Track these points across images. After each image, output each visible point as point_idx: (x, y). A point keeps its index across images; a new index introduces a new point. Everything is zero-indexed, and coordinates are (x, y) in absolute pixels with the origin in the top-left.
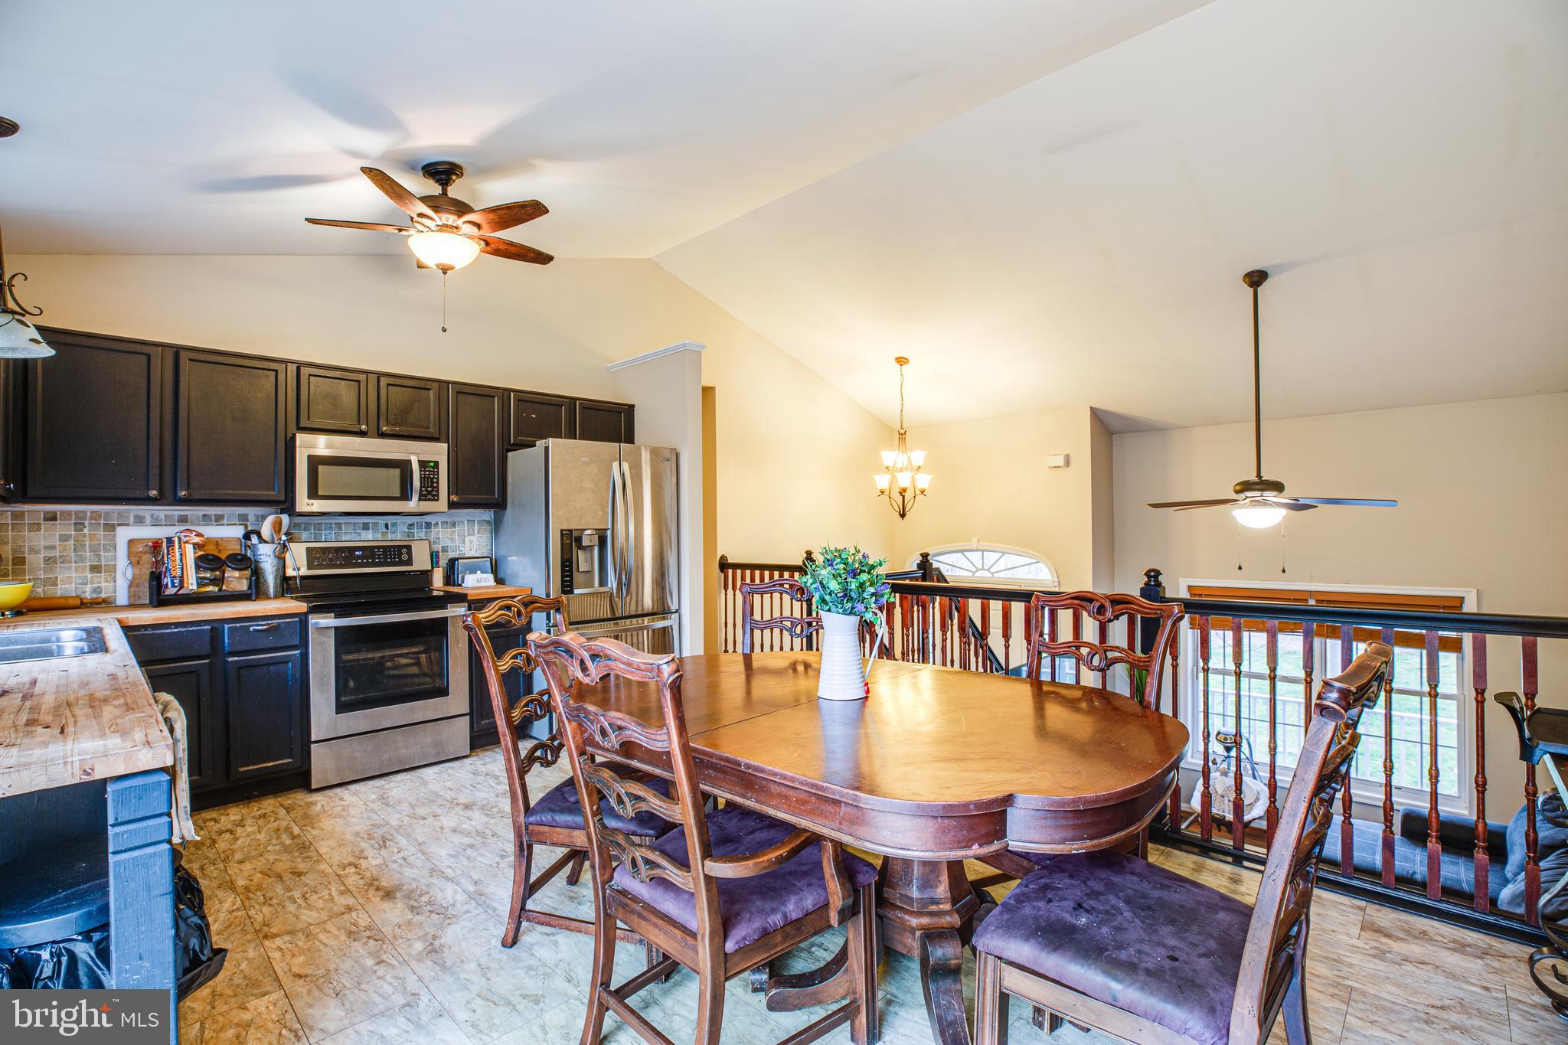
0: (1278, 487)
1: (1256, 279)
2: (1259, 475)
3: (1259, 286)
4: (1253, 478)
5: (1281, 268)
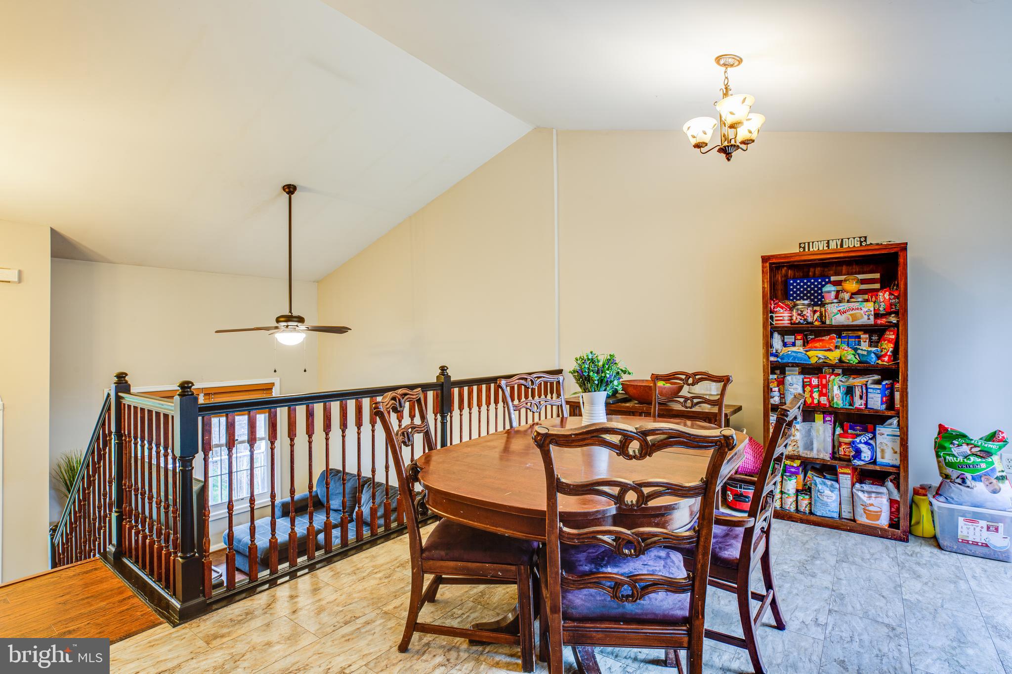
0: (301, 320)
1: (290, 189)
2: (290, 312)
3: (292, 194)
4: (287, 313)
5: (305, 189)
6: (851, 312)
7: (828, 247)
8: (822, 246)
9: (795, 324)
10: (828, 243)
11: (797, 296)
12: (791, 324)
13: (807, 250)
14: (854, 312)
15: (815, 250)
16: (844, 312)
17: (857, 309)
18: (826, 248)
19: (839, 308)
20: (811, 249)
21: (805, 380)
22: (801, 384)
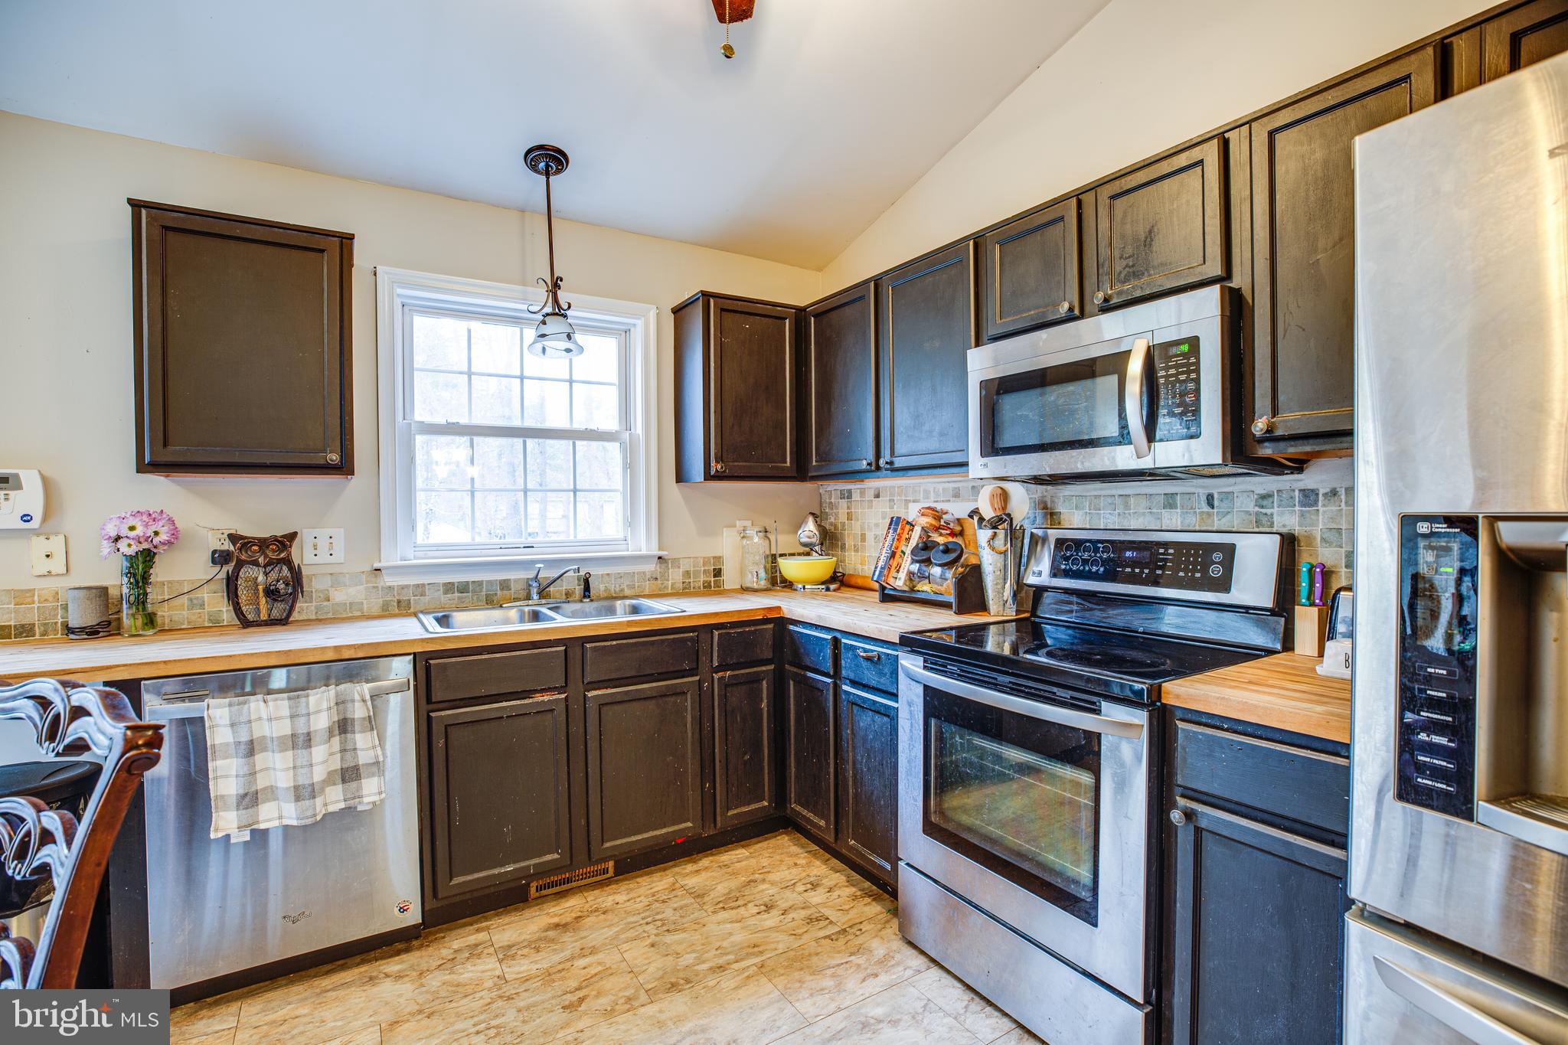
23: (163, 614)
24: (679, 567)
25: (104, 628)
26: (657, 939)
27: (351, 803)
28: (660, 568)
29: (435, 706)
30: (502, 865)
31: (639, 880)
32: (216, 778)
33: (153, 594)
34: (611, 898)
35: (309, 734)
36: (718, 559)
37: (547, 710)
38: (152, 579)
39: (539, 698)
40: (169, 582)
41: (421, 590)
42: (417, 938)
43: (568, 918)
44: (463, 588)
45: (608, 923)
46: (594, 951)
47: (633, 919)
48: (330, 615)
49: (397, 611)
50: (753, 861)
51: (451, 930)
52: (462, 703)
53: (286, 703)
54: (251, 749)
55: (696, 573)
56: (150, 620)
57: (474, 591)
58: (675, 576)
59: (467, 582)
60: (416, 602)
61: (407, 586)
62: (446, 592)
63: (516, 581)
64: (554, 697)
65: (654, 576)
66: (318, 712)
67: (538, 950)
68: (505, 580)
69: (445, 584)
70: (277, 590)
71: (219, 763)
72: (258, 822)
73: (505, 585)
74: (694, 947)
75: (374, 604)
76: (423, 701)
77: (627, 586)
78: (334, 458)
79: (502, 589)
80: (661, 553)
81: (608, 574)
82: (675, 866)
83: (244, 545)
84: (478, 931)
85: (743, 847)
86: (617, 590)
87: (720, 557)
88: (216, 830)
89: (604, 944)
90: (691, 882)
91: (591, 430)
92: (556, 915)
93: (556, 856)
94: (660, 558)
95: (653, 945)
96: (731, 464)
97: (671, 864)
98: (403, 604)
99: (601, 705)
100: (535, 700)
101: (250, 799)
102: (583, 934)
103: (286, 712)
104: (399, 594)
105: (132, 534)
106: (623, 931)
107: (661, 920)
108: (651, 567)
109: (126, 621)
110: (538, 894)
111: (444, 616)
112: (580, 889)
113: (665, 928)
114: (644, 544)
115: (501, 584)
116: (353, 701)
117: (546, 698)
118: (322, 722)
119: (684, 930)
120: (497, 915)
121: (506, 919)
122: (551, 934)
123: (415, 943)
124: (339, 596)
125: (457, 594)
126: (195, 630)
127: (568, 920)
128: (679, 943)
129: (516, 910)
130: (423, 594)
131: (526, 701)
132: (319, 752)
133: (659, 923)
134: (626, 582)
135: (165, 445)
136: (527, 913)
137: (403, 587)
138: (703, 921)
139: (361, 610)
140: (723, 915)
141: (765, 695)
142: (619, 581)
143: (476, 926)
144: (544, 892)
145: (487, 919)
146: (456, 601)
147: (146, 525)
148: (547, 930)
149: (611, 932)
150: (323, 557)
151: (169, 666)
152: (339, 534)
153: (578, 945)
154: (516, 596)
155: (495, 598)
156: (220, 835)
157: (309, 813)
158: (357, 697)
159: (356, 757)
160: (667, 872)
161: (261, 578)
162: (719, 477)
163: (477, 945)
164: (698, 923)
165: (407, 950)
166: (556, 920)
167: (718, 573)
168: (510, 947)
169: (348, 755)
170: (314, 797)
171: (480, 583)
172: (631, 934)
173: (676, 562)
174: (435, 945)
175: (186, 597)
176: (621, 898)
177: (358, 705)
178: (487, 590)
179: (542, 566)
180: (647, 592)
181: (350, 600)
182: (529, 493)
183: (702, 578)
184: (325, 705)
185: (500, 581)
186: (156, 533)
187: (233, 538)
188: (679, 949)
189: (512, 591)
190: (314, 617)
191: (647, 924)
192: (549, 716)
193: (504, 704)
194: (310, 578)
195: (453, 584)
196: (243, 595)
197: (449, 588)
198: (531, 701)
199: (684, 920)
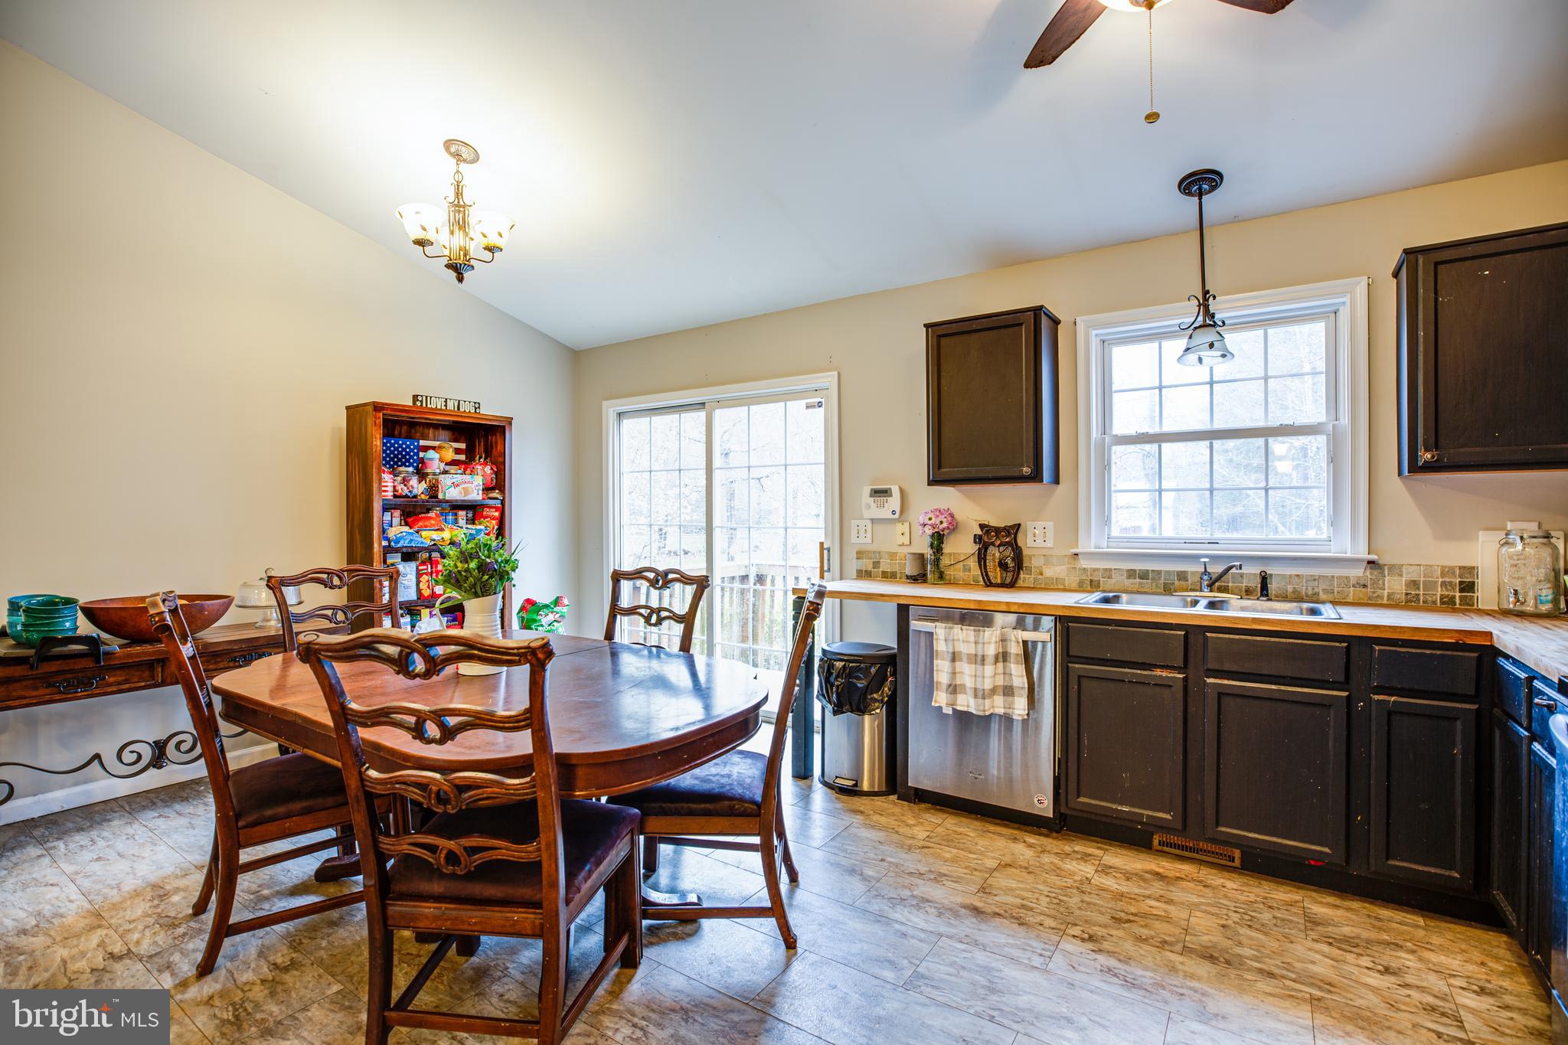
6: (463, 486)
7: (446, 406)
8: (440, 404)
9: (401, 496)
10: (446, 402)
11: (398, 461)
12: (395, 496)
13: (424, 405)
14: (466, 485)
15: (434, 407)
16: (458, 485)
17: (469, 482)
18: (444, 408)
19: (453, 481)
20: (429, 406)
21: (421, 568)
22: (414, 573)
23: (949, 573)
24: (1401, 575)
25: (919, 578)
26: (1233, 925)
27: (1008, 711)
28: (1371, 574)
29: (1072, 659)
30: (1121, 804)
31: (1263, 882)
32: (937, 670)
33: (945, 561)
34: (1222, 880)
35: (983, 656)
36: (1471, 570)
37: (1166, 685)
38: (944, 551)
39: (1158, 672)
40: (954, 554)
41: (1108, 573)
42: (1058, 832)
43: (1171, 874)
44: (1144, 575)
45: (1200, 893)
46: (1170, 902)
47: (1225, 902)
48: (1043, 586)
49: (1089, 588)
50: (1421, 933)
51: (1080, 838)
52: (1091, 661)
53: (973, 632)
54: (954, 657)
55: (1430, 585)
56: (941, 576)
57: (1153, 579)
58: (1395, 585)
59: (1148, 571)
60: (1104, 583)
61: (1098, 570)
62: (1129, 577)
63: (1192, 573)
64: (1172, 675)
65: (1362, 582)
66: (989, 643)
67: (1128, 879)
68: (1182, 572)
69: (1128, 571)
70: (1006, 564)
71: (939, 661)
72: (956, 705)
73: (1182, 576)
74: (1262, 949)
75: (1072, 581)
76: (1065, 654)
77: (1324, 590)
78: (1026, 470)
79: (1179, 580)
80: (1373, 557)
81: (1298, 576)
82: (1315, 891)
83: (987, 531)
84: (1098, 848)
85: (1423, 916)
86: (1310, 592)
87: (1473, 568)
88: (936, 702)
89: (1183, 904)
90: (1316, 909)
91: (1287, 425)
92: (1163, 868)
93: (1168, 817)
94: (1369, 562)
95: (1223, 926)
96: (1452, 451)
97: (1312, 887)
98: (1094, 583)
99: (1220, 695)
100: (1154, 673)
101: (954, 689)
102: (1172, 888)
103: (972, 639)
104: (1091, 575)
105: (930, 522)
106: (1208, 904)
107: (1252, 916)
108: (1358, 572)
109: (929, 576)
110: (1160, 848)
111: (1115, 596)
112: (1201, 862)
113: (1249, 923)
114: (1349, 545)
115: (1178, 575)
116: (1011, 640)
117: (1164, 674)
118: (991, 651)
119: (1266, 934)
120: (1120, 846)
121: (1124, 852)
122: (1147, 876)
123: (1054, 834)
124: (1049, 572)
125: (1138, 580)
126: (966, 585)
127: (1170, 875)
128: (1251, 938)
129: (1137, 850)
130: (1110, 577)
131: (1146, 673)
132: (989, 669)
133: (1247, 917)
134: (1323, 586)
135: (940, 467)
136: (1143, 856)
137: (1095, 570)
138: (1293, 938)
139: (1064, 584)
140: (1326, 948)
141: (1458, 739)
142: (1311, 584)
143: (1099, 845)
144: (1166, 849)
145: (1110, 845)
146: (1137, 586)
147: (937, 516)
148: (1147, 872)
149: (1195, 899)
150: (1039, 543)
151: (923, 600)
152: (1050, 525)
153: (1162, 892)
154: (1193, 587)
155: (1172, 587)
156: (937, 705)
157: (981, 708)
158: (1013, 638)
159: (1011, 680)
160: (1300, 891)
161: (997, 555)
162: (1430, 468)
163: (1090, 855)
164: (1286, 938)
165: (1046, 836)
166: (1161, 870)
167: (1468, 587)
168: (1111, 867)
169: (1007, 677)
170: (984, 698)
171: (1159, 572)
172: (1215, 910)
173: (1396, 569)
174: (1065, 842)
175: (961, 563)
176: (1230, 884)
177: (1013, 644)
178: (1165, 579)
179: (1207, 560)
180: (1350, 599)
181: (1056, 576)
182: (1215, 492)
183: (1439, 592)
184: (994, 640)
185: (1178, 572)
186: (941, 522)
187: (982, 526)
188: (1244, 941)
189: (1189, 582)
190: (1032, 586)
191: (1236, 912)
192: (1167, 691)
193: (1126, 670)
194: (1030, 557)
195: (1135, 571)
196: (990, 565)
197: (1131, 574)
198: (1150, 673)
199: (1275, 929)
